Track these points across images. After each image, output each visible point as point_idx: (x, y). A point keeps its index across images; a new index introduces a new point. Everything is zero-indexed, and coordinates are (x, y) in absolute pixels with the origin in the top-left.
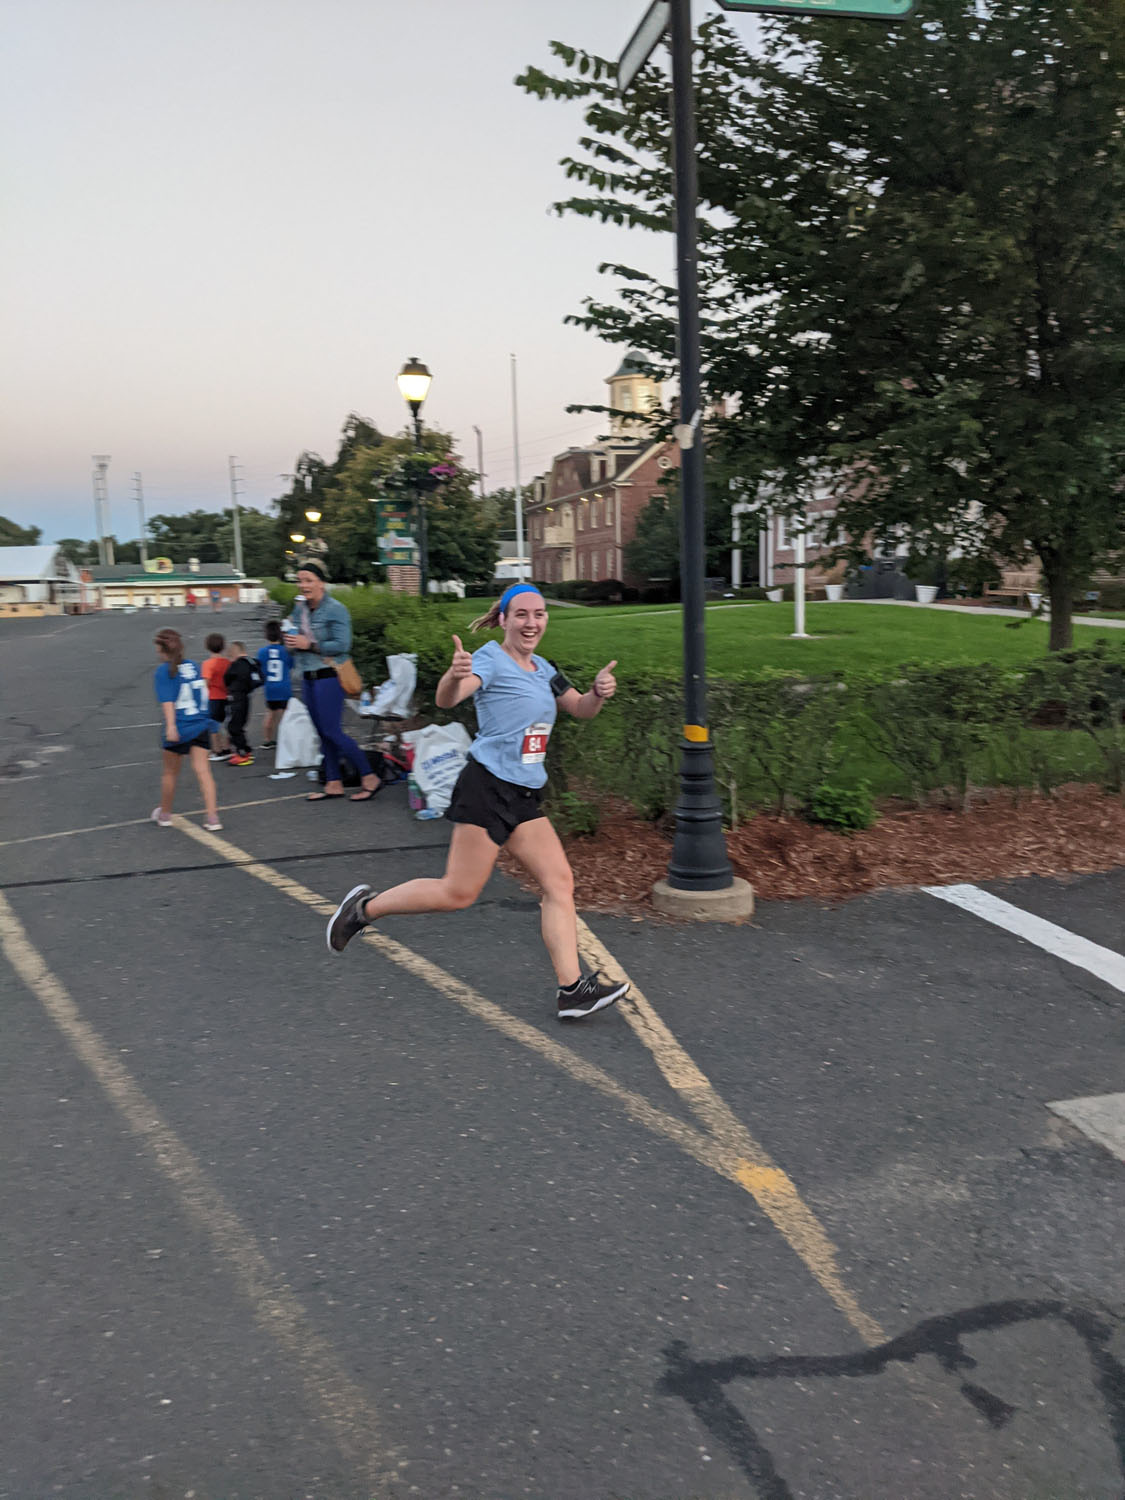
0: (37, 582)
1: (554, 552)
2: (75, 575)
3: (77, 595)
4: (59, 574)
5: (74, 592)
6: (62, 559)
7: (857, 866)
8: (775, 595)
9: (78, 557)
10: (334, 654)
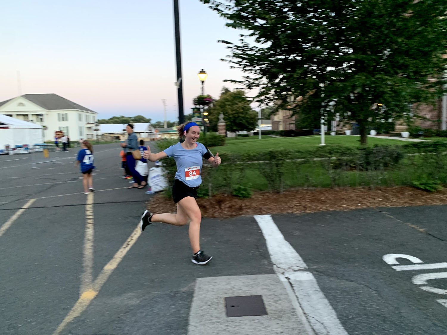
0: (143, 132)
1: (277, 122)
2: (153, 131)
3: (154, 136)
4: (149, 130)
5: (153, 135)
6: (151, 126)
7: (241, 209)
8: (333, 134)
9: (154, 126)
10: (131, 148)
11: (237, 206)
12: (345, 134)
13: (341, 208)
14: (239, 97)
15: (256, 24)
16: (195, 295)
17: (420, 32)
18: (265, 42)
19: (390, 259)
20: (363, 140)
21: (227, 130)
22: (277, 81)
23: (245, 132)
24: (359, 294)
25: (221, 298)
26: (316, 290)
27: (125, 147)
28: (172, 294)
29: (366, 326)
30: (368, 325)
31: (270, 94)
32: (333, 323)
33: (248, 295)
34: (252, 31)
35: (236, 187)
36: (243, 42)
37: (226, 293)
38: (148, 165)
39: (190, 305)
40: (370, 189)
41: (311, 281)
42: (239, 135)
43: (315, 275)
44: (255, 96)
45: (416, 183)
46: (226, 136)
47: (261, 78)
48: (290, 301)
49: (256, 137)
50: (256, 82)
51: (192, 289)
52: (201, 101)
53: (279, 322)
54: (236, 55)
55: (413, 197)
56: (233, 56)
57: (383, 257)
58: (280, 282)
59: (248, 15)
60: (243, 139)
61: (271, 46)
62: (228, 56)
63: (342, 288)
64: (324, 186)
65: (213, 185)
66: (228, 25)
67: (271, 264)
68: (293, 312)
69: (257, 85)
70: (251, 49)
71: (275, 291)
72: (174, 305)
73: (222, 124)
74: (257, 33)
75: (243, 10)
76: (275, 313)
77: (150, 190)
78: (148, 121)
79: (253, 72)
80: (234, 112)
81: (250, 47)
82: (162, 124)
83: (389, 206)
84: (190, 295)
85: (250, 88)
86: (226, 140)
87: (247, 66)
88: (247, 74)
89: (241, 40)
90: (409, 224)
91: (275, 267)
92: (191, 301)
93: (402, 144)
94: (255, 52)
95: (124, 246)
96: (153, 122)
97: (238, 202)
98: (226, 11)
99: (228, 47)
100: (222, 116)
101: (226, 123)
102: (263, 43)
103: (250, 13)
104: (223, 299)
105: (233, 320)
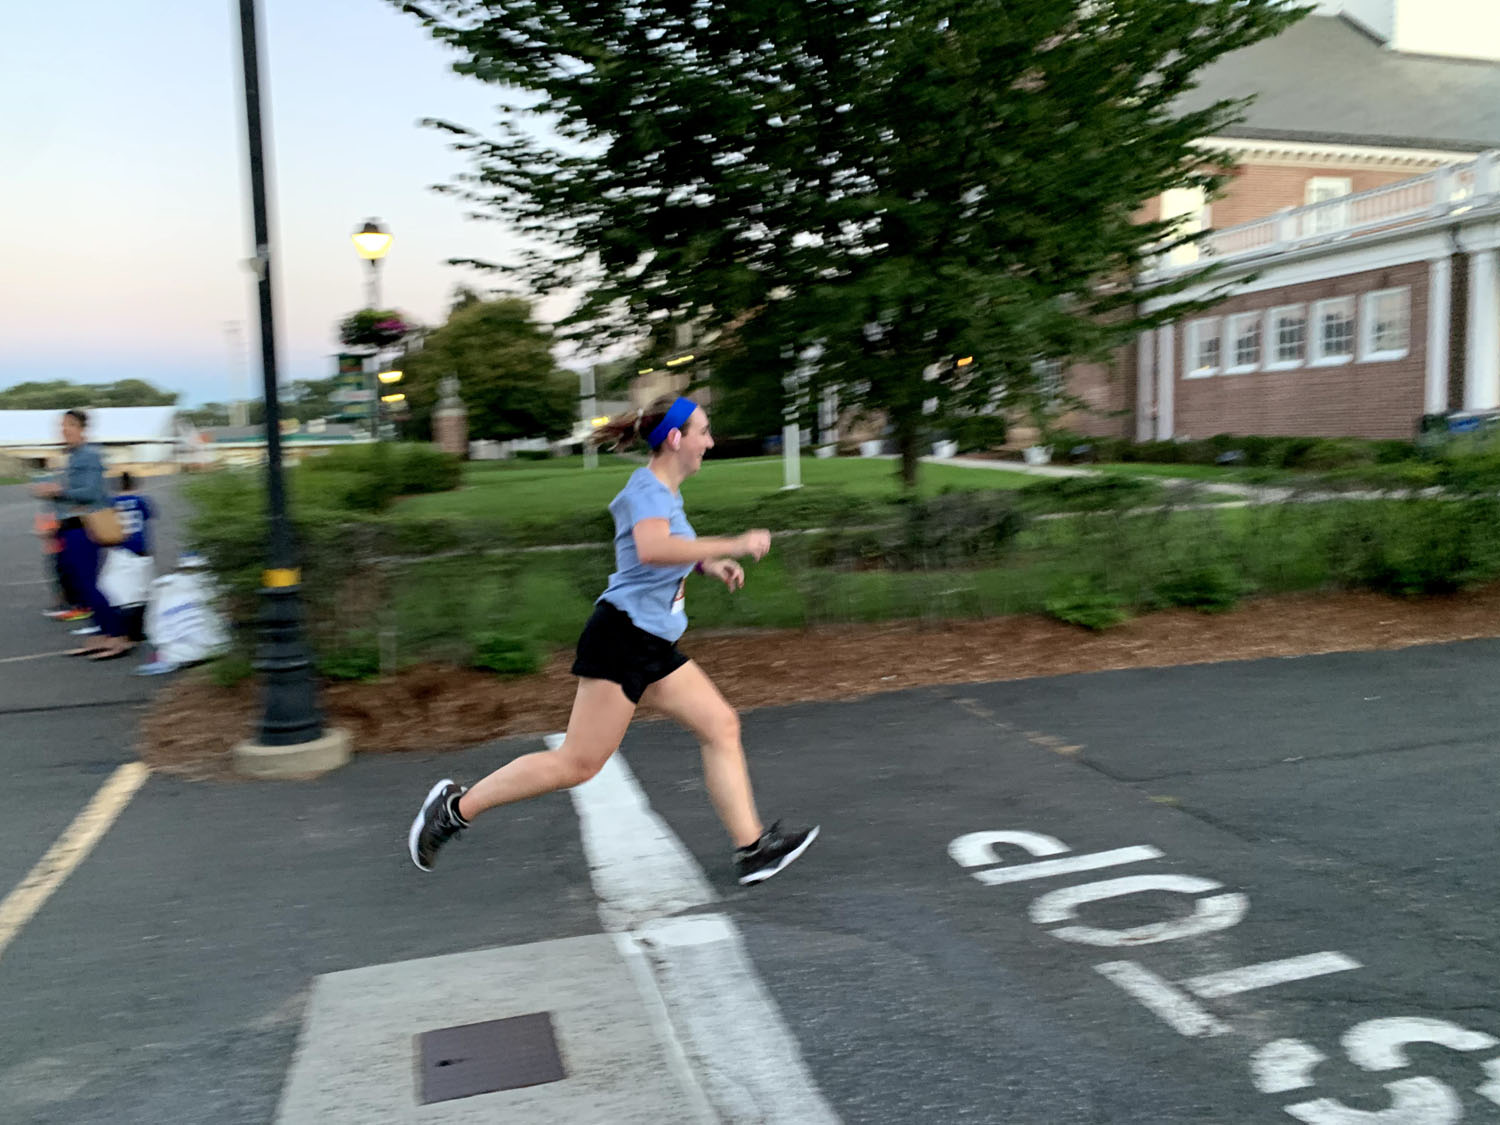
2: (190, 437)
4: (174, 435)
6: (179, 419)
7: (501, 713)
8: (826, 452)
9: (198, 419)
10: (83, 502)
11: (489, 707)
12: (857, 452)
13: (833, 693)
14: (510, 320)
15: (558, 74)
16: (307, 1037)
17: (1065, 142)
18: (593, 135)
19: (972, 849)
20: (907, 471)
21: (473, 437)
22: (635, 271)
23: (536, 445)
24: (871, 972)
25: (403, 1036)
26: (736, 975)
27: (58, 499)
28: (217, 1044)
29: (884, 1075)
30: (892, 1071)
31: (608, 314)
32: (783, 1079)
33: (503, 1015)
34: (541, 96)
35: (486, 636)
36: (514, 130)
37: (420, 1019)
38: (156, 563)
39: (285, 1076)
40: (922, 629)
41: (721, 945)
42: (521, 454)
43: (740, 924)
44: (559, 318)
45: (1057, 605)
46: (466, 457)
47: (580, 258)
48: (647, 1023)
49: (575, 459)
50: (564, 272)
51: (298, 1019)
52: (370, 329)
53: (604, 1097)
54: (491, 176)
55: (1049, 650)
56: (483, 179)
57: (951, 845)
58: (618, 959)
59: (527, 40)
60: (532, 468)
61: (609, 150)
62: (462, 177)
63: (818, 957)
64: (785, 622)
65: (401, 633)
66: (460, 68)
67: (594, 900)
68: (657, 1056)
69: (567, 282)
70: (540, 159)
71: (597, 993)
72: (217, 1084)
73: (450, 414)
74: (562, 103)
75: (512, 20)
76: (590, 1071)
77: (153, 659)
78: (168, 400)
79: (554, 235)
80: (500, 371)
81: (538, 148)
82: (221, 413)
83: (977, 680)
84: (288, 1041)
85: (542, 290)
86: (466, 471)
87: (528, 214)
88: (528, 242)
89: (503, 123)
90: (1029, 734)
91: (604, 910)
92: (288, 1062)
93: (1019, 484)
94: (557, 169)
95: (29, 881)
96: (192, 403)
97: (491, 692)
98: (450, 21)
99: (461, 147)
100: (450, 385)
101: (470, 408)
102: (583, 140)
103: (535, 35)
104: (408, 1042)
105: (438, 1114)
